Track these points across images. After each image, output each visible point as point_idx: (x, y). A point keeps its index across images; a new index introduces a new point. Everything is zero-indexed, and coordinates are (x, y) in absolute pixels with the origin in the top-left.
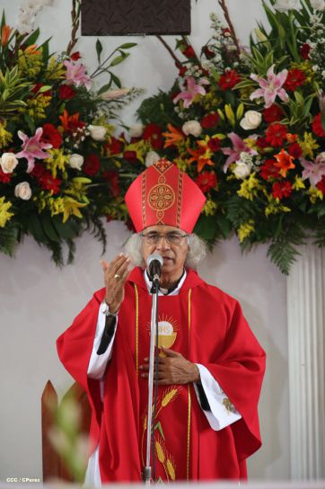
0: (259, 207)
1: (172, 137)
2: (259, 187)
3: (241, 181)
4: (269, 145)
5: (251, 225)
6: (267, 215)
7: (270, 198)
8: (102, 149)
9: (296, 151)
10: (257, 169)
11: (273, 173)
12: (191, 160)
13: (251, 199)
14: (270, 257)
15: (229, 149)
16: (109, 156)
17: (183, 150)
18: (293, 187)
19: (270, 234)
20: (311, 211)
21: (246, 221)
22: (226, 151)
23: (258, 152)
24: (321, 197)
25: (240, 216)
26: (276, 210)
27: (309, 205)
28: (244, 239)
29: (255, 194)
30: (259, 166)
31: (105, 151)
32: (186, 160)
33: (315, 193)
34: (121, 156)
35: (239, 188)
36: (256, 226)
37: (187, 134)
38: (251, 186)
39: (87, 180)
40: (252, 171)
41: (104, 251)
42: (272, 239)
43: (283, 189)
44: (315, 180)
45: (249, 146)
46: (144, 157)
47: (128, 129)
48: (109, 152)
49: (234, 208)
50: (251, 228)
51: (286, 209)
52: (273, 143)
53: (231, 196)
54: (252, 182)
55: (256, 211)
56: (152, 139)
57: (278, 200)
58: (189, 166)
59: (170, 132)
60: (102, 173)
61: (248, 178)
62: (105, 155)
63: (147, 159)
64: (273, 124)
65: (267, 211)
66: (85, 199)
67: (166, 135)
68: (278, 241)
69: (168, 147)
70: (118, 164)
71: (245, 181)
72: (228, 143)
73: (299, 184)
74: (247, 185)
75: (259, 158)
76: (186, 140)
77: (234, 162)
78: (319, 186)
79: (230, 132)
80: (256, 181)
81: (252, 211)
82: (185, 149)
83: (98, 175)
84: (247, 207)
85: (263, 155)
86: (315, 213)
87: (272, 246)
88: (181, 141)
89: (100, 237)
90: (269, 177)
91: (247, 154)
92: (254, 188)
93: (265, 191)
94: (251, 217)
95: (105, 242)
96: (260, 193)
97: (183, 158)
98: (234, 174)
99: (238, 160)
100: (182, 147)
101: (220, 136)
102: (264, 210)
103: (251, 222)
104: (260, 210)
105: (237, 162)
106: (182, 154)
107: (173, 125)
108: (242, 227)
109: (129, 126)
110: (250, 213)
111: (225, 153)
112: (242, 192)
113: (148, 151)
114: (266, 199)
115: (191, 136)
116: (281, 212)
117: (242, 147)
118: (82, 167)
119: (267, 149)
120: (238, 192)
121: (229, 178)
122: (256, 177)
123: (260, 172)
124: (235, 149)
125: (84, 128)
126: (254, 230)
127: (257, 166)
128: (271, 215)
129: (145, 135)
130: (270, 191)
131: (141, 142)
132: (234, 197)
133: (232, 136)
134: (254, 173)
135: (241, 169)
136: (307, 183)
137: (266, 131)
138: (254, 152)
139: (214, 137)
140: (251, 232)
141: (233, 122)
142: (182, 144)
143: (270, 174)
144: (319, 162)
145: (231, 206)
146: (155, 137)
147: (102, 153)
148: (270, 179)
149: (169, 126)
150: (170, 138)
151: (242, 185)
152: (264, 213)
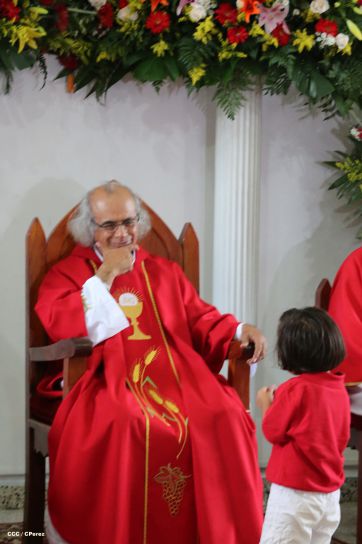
0: (212, 51)
2: (214, 31)
3: (196, 24)
5: (202, 68)
6: (220, 59)
7: (224, 43)
10: (213, 13)
11: (230, 18)
13: (206, 43)
18: (250, 33)
21: (198, 65)
25: (195, 59)
26: (230, 55)
27: (260, 52)
28: (196, 81)
29: (210, 38)
30: (215, 9)
33: (269, 41)
35: (196, 31)
36: (206, 70)
38: (207, 29)
40: (208, 16)
42: (218, 84)
43: (239, 34)
44: (271, 28)
49: (187, 50)
50: (203, 72)
51: (242, 55)
53: (181, 38)
54: (208, 25)
55: (209, 54)
57: (234, 45)
65: (221, 56)
71: (200, 24)
73: (257, 30)
74: (203, 29)
75: (214, 1)
77: (188, 4)
78: (274, 34)
80: (212, 25)
81: (206, 55)
84: (201, 50)
87: (219, 91)
90: (225, 21)
92: (209, 32)
93: (220, 35)
94: (203, 61)
96: (215, 37)
98: (188, 16)
99: (193, 2)
102: (217, 54)
103: (203, 65)
104: (213, 54)
105: (192, 4)
108: (194, 69)
112: (198, 35)
114: (220, 44)
116: (235, 57)
120: (194, 34)
121: (182, 19)
122: (213, 21)
123: (216, 15)
126: (205, 75)
127: (212, 9)
128: (224, 60)
130: (225, 37)
134: (211, 17)
135: (197, 11)
140: (203, 76)
143: (226, 18)
144: (275, 10)
145: (183, 48)
148: (226, 23)
151: (199, 28)
152: (216, 57)
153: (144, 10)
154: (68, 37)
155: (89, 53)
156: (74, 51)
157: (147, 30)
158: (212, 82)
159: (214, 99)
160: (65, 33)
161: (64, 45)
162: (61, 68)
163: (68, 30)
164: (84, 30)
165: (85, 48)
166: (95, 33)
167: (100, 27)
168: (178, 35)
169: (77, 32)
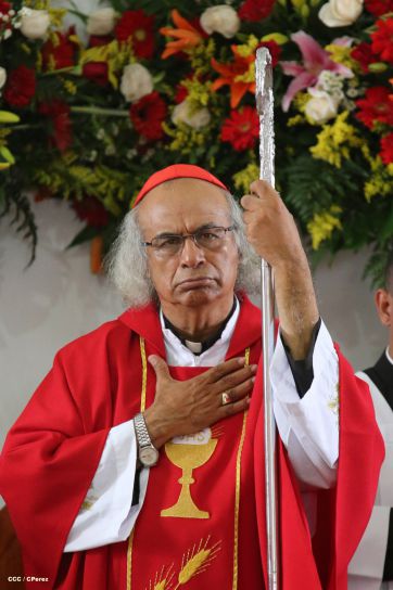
0: (351, 180)
1: (179, 36)
2: (354, 141)
3: (318, 129)
4: (377, 59)
5: (335, 215)
6: (367, 196)
7: (375, 164)
8: (40, 55)
10: (351, 106)
11: (383, 115)
12: (218, 84)
13: (338, 165)
14: (369, 280)
15: (293, 63)
16: (52, 71)
17: (199, 61)
19: (371, 234)
21: (326, 208)
22: (289, 68)
23: (354, 71)
25: (315, 198)
26: (386, 188)
28: (323, 242)
29: (346, 154)
30: (356, 99)
31: (46, 61)
32: (208, 83)
34: (78, 70)
35: (315, 142)
36: (343, 218)
37: (209, 32)
38: (339, 138)
39: (12, 118)
40: (340, 110)
41: (33, 257)
42: (373, 245)
45: (336, 59)
46: (119, 74)
47: (84, 18)
48: (53, 62)
49: (302, 180)
50: (336, 221)
52: (385, 55)
53: (295, 157)
54: (340, 130)
55: (345, 188)
56: (134, 39)
58: (214, 95)
59: (175, 27)
60: (38, 105)
61: (331, 122)
62: (45, 67)
63: (125, 79)
64: (384, 18)
65: (370, 189)
66: (6, 153)
67: (169, 32)
68: (386, 248)
69: (170, 57)
70: (71, 87)
71: (327, 128)
72: (291, 51)
74: (331, 137)
75: (354, 83)
76: (206, 44)
77: (305, 91)
79: (295, 31)
80: (349, 129)
81: (339, 189)
82: (205, 61)
83: (32, 107)
84: (329, 180)
85: (364, 78)
87: (375, 260)
88: (197, 46)
89: (27, 229)
90: (375, 122)
91: (332, 74)
92: (344, 144)
93: (365, 149)
94: (334, 201)
95: (35, 242)
96: (356, 152)
97: (203, 79)
98: (303, 114)
99: (313, 86)
100: (197, 57)
101: (278, 38)
102: (362, 187)
103: (336, 209)
104: (354, 187)
105: (310, 91)
106: (198, 71)
107: (182, 14)
108: (317, 218)
109: (85, 11)
110: (334, 193)
111: (288, 72)
112: (320, 150)
113: (126, 62)
114: (367, 166)
115: (217, 36)
117: (321, 62)
119: (376, 67)
120: (313, 149)
121: (293, 121)
122: (349, 121)
123: (358, 110)
124: (307, 65)
125: (12, 12)
126: (339, 227)
127: (349, 98)
128: (376, 197)
129: (120, 31)
130: (374, 151)
131: (113, 46)
132: (302, 160)
133: (300, 37)
134: (345, 114)
135: (319, 105)
137: (369, 31)
138: (346, 71)
139: (266, 39)
140: (335, 229)
141: (305, 11)
142: (199, 51)
143: (376, 115)
145: (292, 177)
146: (141, 35)
147: (39, 63)
148: (376, 125)
149: (175, 15)
150: (176, 39)
151: (321, 137)
152: (361, 193)
153: (219, 106)
154: (77, 163)
155: (121, 196)
156: (91, 191)
157: (226, 145)
158: (358, 240)
159: (364, 277)
160: (69, 157)
161: (70, 180)
162: (78, 226)
163: (78, 150)
164: (110, 150)
165: (113, 184)
166: (132, 153)
167: (142, 142)
168: (290, 150)
169: (94, 153)
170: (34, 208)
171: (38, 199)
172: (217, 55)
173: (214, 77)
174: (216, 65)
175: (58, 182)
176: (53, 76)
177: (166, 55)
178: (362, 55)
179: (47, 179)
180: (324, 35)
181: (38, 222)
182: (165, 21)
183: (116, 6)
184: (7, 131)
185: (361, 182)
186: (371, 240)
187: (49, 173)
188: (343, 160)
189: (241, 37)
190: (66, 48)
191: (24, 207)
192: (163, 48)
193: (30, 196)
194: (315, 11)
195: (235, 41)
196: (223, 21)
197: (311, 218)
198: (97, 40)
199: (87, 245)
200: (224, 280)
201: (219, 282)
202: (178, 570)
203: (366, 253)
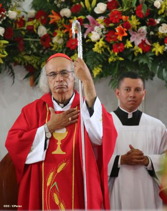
0: (105, 57)
1: (54, 18)
2: (105, 46)
3: (95, 43)
4: (111, 22)
5: (100, 68)
7: (111, 53)
8: (14, 24)
9: (127, 26)
10: (104, 36)
11: (114, 38)
12: (65, 31)
13: (101, 53)
14: (110, 86)
15: (87, 24)
16: (18, 28)
17: (60, 25)
18: (125, 46)
19: (111, 73)
20: (135, 60)
21: (97, 66)
22: (86, 26)
23: (105, 26)
24: (141, 52)
25: (94, 63)
26: (115, 59)
27: (134, 56)
28: (97, 75)
29: (103, 50)
30: (105, 34)
31: (16, 26)
32: (63, 31)
33: (137, 50)
34: (25, 28)
35: (94, 47)
36: (102, 68)
37: (63, 16)
38: (101, 46)
39: (6, 42)
40: (101, 37)
41: (14, 82)
42: (111, 76)
43: (119, 47)
44: (138, 42)
45: (99, 23)
46: (37, 29)
47: (26, 13)
48: (18, 26)
49: (91, 58)
50: (100, 69)
51: (121, 59)
52: (113, 21)
53: (88, 51)
54: (101, 43)
55: (103, 60)
56: (41, 19)
57: (116, 54)
58: (65, 34)
59: (53, 15)
60: (14, 38)
61: (98, 41)
62: (16, 27)
63: (39, 30)
64: (113, 10)
65: (110, 60)
66: (5, 52)
67: (51, 16)
68: (115, 77)
69: (52, 24)
70: (23, 33)
71: (97, 43)
72: (87, 21)
73: (129, 44)
74: (98, 45)
75: (105, 30)
76: (62, 20)
77: (91, 32)
78: (140, 46)
79: (87, 15)
80: (103, 43)
81: (101, 60)
82: (62, 24)
83: (12, 39)
84: (98, 57)
85: (108, 28)
86: (137, 61)
87: (112, 80)
88: (59, 20)
89: (12, 74)
90: (111, 40)
91: (98, 27)
92: (102, 47)
93: (108, 48)
94: (100, 64)
95: (14, 78)
96: (106, 49)
97: (61, 30)
98: (90, 39)
99: (93, 30)
100: (59, 23)
101: (82, 17)
102: (108, 59)
103: (101, 66)
104: (105, 59)
105: (92, 32)
106: (60, 27)
107: (55, 11)
108: (95, 69)
109: (26, 11)
110: (100, 61)
111: (86, 27)
112: (95, 49)
113: (39, 25)
114: (109, 53)
115: (65, 17)
116: (118, 60)
117: (95, 24)
118: (4, 34)
119: (111, 25)
120: (93, 49)
121: (87, 41)
122: (104, 40)
123: (106, 37)
124: (91, 25)
125: (6, 12)
126: (102, 71)
127: (103, 34)
128: (112, 62)
129: (37, 17)
130: (111, 49)
131: (35, 21)
132: (90, 52)
133: (89, 17)
134: (102, 39)
135: (95, 36)
136: (133, 44)
137: (109, 15)
138: (102, 26)
139: (79, 17)
140: (100, 72)
141: (90, 9)
142: (60, 22)
143: (111, 39)
144: (140, 32)
145: (88, 57)
146: (43, 18)
147: (14, 26)
148: (111, 41)
149: (53, 11)
150: (53, 18)
151: (96, 45)
152: (108, 61)
153: (66, 37)
154: (26, 55)
155: (38, 64)
156: (30, 62)
157: (69, 48)
158: (107, 74)
159: (109, 85)
160: (23, 53)
161: (24, 59)
162: (26, 73)
163: (25, 51)
164: (35, 51)
165: (36, 60)
166: (41, 51)
167: (44, 48)
168: (87, 49)
169: (30, 52)
170: (14, 68)
171: (15, 65)
172: (65, 23)
173: (64, 29)
174: (65, 25)
175: (20, 60)
176: (18, 30)
177: (50, 23)
178: (107, 21)
179: (17, 59)
180: (96, 16)
181: (15, 72)
182: (50, 13)
183: (36, 10)
184: (5, 46)
185: (107, 58)
186: (111, 74)
187: (17, 58)
188: (102, 52)
189: (72, 17)
190: (22, 22)
191: (11, 68)
192: (49, 21)
193: (12, 64)
194: (93, 9)
195: (70, 18)
196: (67, 13)
197: (93, 69)
198: (30, 19)
199: (29, 78)
200: (69, 86)
201: (67, 87)
202: (57, 169)
203: (109, 78)
